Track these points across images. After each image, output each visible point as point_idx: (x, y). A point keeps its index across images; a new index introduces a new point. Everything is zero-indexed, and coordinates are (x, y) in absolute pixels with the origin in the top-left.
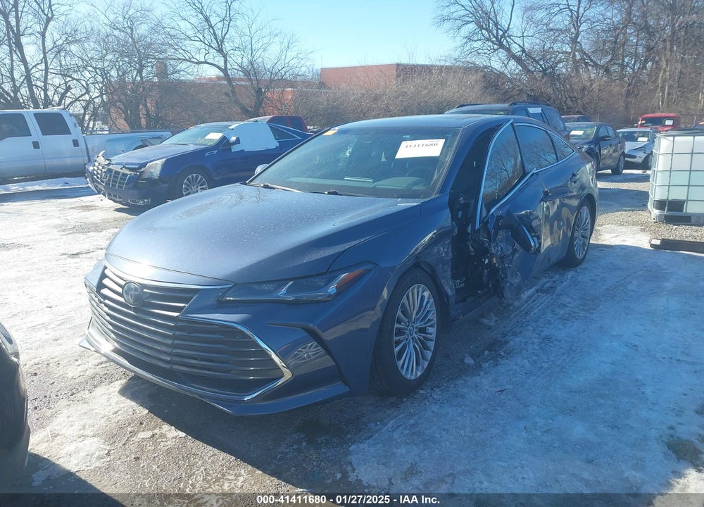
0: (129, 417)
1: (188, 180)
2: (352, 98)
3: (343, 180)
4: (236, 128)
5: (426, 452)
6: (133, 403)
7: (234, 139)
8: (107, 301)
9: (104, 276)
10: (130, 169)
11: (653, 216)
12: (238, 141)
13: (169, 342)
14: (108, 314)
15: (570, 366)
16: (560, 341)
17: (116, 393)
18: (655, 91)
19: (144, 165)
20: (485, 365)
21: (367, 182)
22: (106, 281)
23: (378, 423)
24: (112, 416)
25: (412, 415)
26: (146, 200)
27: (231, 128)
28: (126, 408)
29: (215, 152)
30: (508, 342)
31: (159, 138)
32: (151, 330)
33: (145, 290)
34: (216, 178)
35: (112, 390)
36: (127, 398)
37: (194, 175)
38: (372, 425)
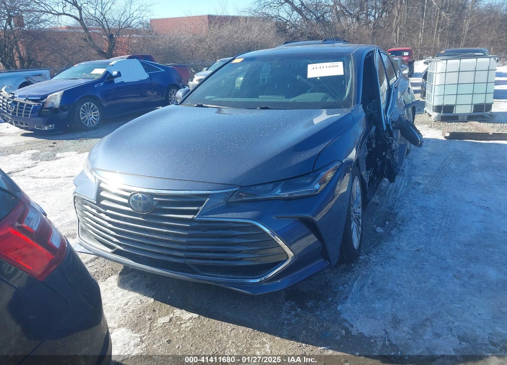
0: (140, 306)
1: (84, 107)
2: (183, 41)
3: (258, 97)
4: (115, 64)
5: (396, 303)
6: (137, 295)
7: (115, 73)
8: (108, 211)
9: (100, 189)
10: (33, 100)
11: (433, 117)
12: (119, 74)
13: (184, 240)
14: (109, 222)
15: (453, 227)
16: (434, 209)
17: (117, 287)
18: (390, 33)
19: (45, 96)
20: (393, 232)
21: (281, 99)
22: (103, 194)
23: (345, 285)
24: (124, 307)
25: (367, 276)
26: (50, 126)
27: (111, 64)
28: (133, 299)
29: (102, 84)
30: (397, 214)
31: (40, 75)
32: (163, 232)
33: (154, 199)
34: (105, 105)
35: (110, 285)
36: (130, 290)
37: (88, 103)
38: (341, 288)
